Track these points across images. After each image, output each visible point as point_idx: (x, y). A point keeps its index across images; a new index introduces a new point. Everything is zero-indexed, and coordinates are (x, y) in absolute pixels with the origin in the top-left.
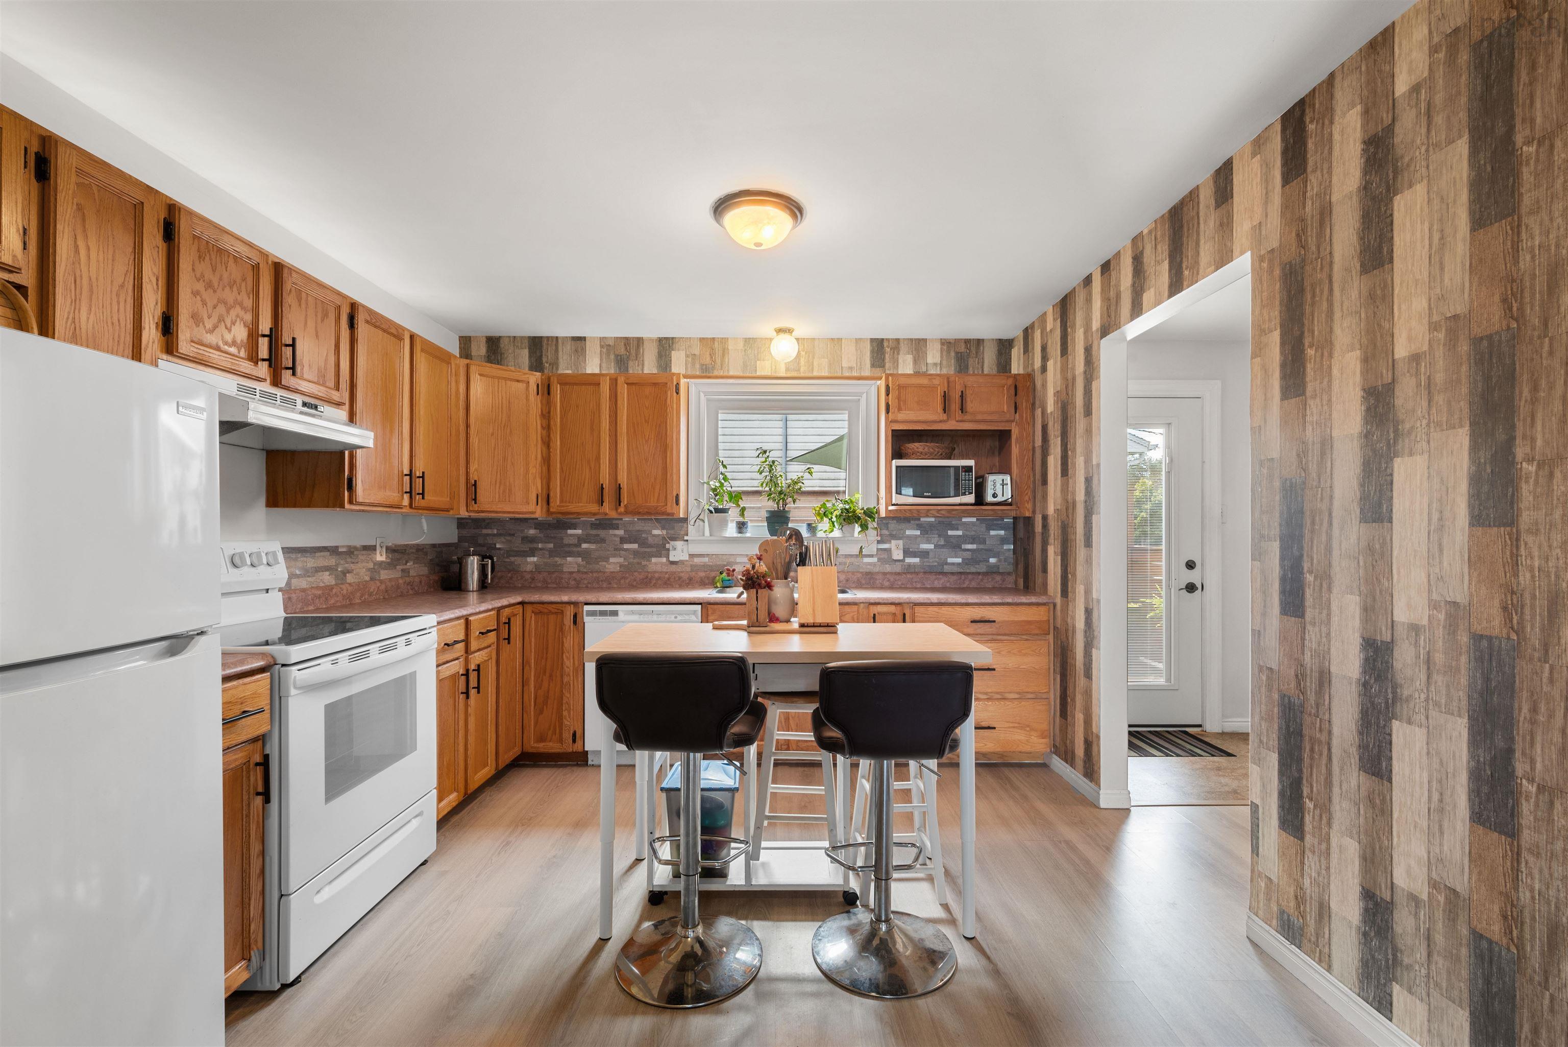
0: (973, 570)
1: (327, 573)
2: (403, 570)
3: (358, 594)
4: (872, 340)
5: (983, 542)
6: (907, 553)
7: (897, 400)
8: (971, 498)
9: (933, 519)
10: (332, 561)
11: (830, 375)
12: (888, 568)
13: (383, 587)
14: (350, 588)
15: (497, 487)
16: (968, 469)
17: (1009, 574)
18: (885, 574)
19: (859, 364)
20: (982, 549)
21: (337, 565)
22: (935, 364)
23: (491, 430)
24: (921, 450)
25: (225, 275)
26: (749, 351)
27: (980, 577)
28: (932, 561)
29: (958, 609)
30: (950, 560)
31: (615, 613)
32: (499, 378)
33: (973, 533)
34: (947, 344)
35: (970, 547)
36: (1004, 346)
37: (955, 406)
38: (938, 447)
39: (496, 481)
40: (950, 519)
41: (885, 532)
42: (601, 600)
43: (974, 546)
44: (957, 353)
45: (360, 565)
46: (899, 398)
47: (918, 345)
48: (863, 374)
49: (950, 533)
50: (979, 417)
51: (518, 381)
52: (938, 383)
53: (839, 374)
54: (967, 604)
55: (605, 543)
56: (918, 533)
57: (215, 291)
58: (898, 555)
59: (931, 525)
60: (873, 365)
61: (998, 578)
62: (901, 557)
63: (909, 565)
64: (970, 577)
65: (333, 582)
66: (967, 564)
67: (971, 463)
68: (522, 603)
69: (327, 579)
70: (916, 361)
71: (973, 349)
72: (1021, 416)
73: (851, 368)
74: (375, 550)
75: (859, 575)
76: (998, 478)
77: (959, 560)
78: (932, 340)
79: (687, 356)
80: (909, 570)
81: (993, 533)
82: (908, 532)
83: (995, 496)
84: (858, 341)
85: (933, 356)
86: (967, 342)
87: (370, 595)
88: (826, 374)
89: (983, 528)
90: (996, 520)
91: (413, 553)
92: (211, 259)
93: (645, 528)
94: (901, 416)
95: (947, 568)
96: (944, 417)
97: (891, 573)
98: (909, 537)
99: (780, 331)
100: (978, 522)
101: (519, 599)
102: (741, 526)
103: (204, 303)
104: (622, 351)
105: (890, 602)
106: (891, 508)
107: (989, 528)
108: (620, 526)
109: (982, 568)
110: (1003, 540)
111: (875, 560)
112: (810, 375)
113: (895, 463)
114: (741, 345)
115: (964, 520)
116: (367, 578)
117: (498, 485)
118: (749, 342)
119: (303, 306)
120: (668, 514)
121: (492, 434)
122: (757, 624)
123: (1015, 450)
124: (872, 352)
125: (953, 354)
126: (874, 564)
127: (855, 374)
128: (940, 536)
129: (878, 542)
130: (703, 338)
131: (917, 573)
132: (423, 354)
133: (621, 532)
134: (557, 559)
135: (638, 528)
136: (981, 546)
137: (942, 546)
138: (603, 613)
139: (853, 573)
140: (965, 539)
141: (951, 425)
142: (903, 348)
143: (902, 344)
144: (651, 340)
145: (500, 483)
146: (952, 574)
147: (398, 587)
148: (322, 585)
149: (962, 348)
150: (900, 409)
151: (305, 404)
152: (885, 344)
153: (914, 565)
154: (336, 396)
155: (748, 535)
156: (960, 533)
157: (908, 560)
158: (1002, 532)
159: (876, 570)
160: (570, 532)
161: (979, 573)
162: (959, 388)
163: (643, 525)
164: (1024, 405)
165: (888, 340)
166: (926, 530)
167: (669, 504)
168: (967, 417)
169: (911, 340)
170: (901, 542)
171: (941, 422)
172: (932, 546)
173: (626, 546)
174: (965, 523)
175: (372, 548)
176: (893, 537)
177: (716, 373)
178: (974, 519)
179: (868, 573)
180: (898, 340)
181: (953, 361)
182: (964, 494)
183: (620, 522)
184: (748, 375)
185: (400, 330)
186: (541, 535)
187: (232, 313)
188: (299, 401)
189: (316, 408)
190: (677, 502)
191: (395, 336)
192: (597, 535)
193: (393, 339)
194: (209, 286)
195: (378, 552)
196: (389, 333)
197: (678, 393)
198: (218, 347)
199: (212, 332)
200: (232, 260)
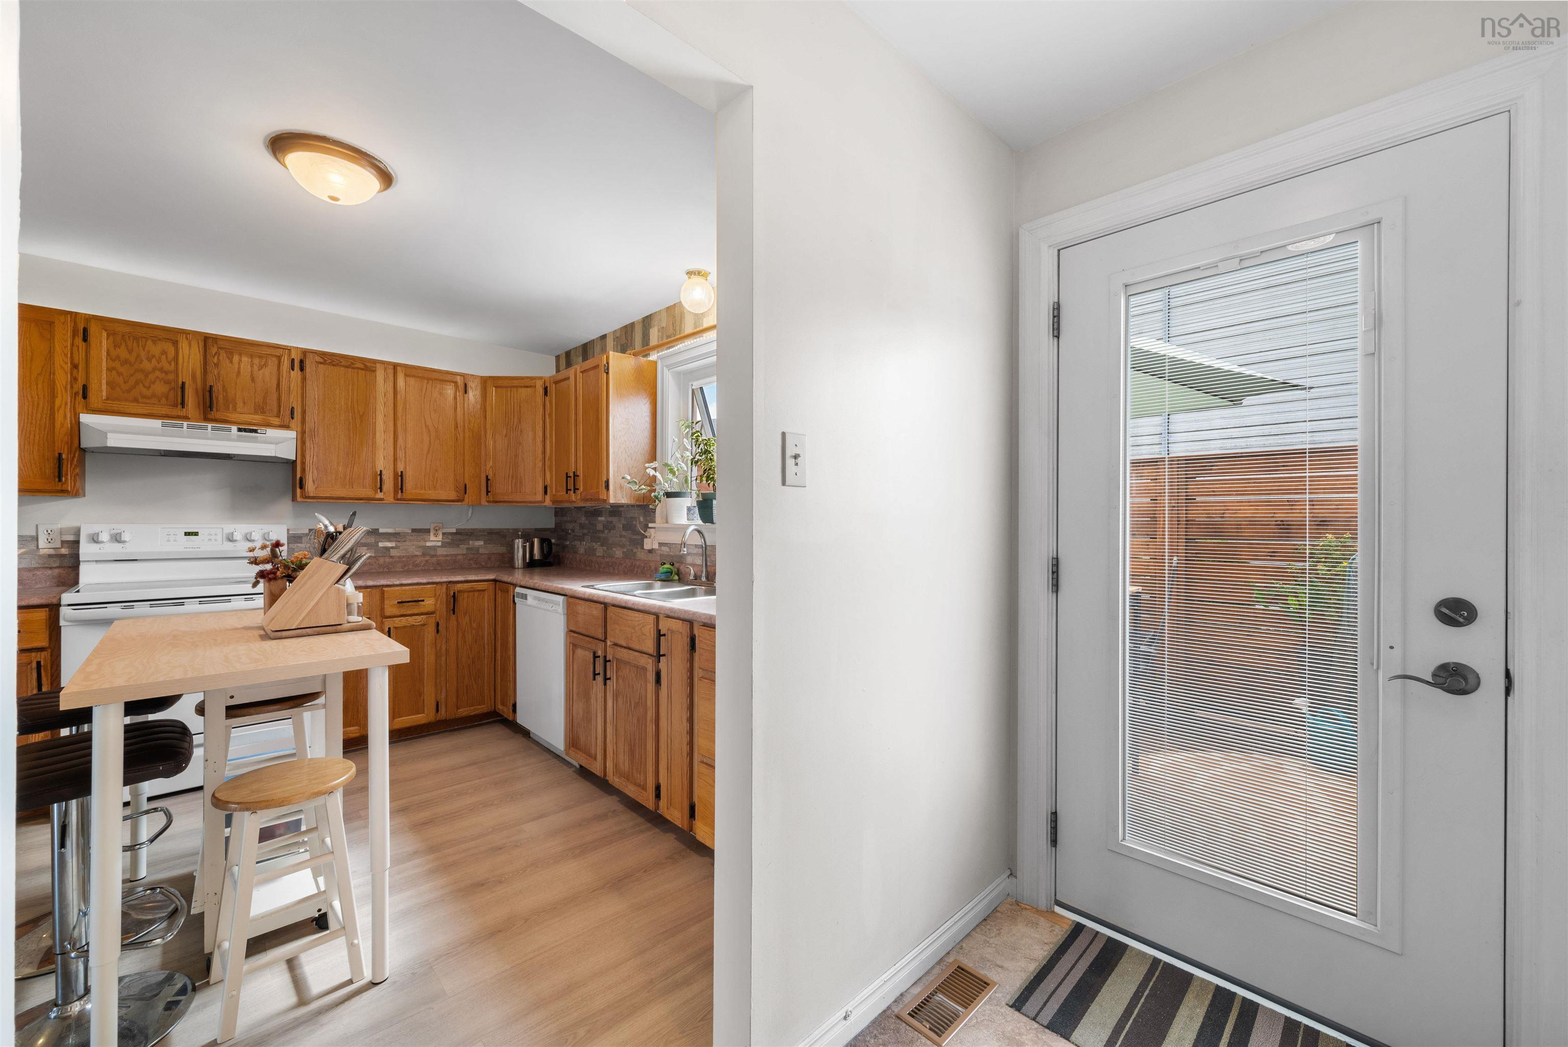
2: (468, 549)
15: (510, 481)
21: (377, 543)
23: (505, 432)
25: (143, 353)
39: (509, 475)
45: (407, 543)
51: (527, 387)
74: (429, 532)
79: (658, 329)
91: (483, 534)
92: (127, 346)
93: (635, 515)
99: (690, 273)
102: (689, 511)
116: (418, 553)
117: (510, 478)
119: (235, 361)
120: (603, 500)
121: (506, 436)
130: (668, 308)
132: (412, 381)
134: (594, 543)
135: (631, 515)
138: (521, 596)
145: (512, 477)
147: (455, 562)
151: (240, 430)
154: (276, 421)
160: (600, 518)
167: (601, 490)
175: (428, 531)
177: (676, 338)
185: (369, 364)
186: (587, 522)
187: (152, 377)
188: (234, 429)
189: (255, 431)
190: (607, 487)
191: (362, 369)
192: (612, 522)
193: (362, 373)
194: (126, 362)
195: (432, 534)
196: (353, 368)
197: (607, 373)
198: (136, 400)
199: (129, 391)
200: (149, 343)
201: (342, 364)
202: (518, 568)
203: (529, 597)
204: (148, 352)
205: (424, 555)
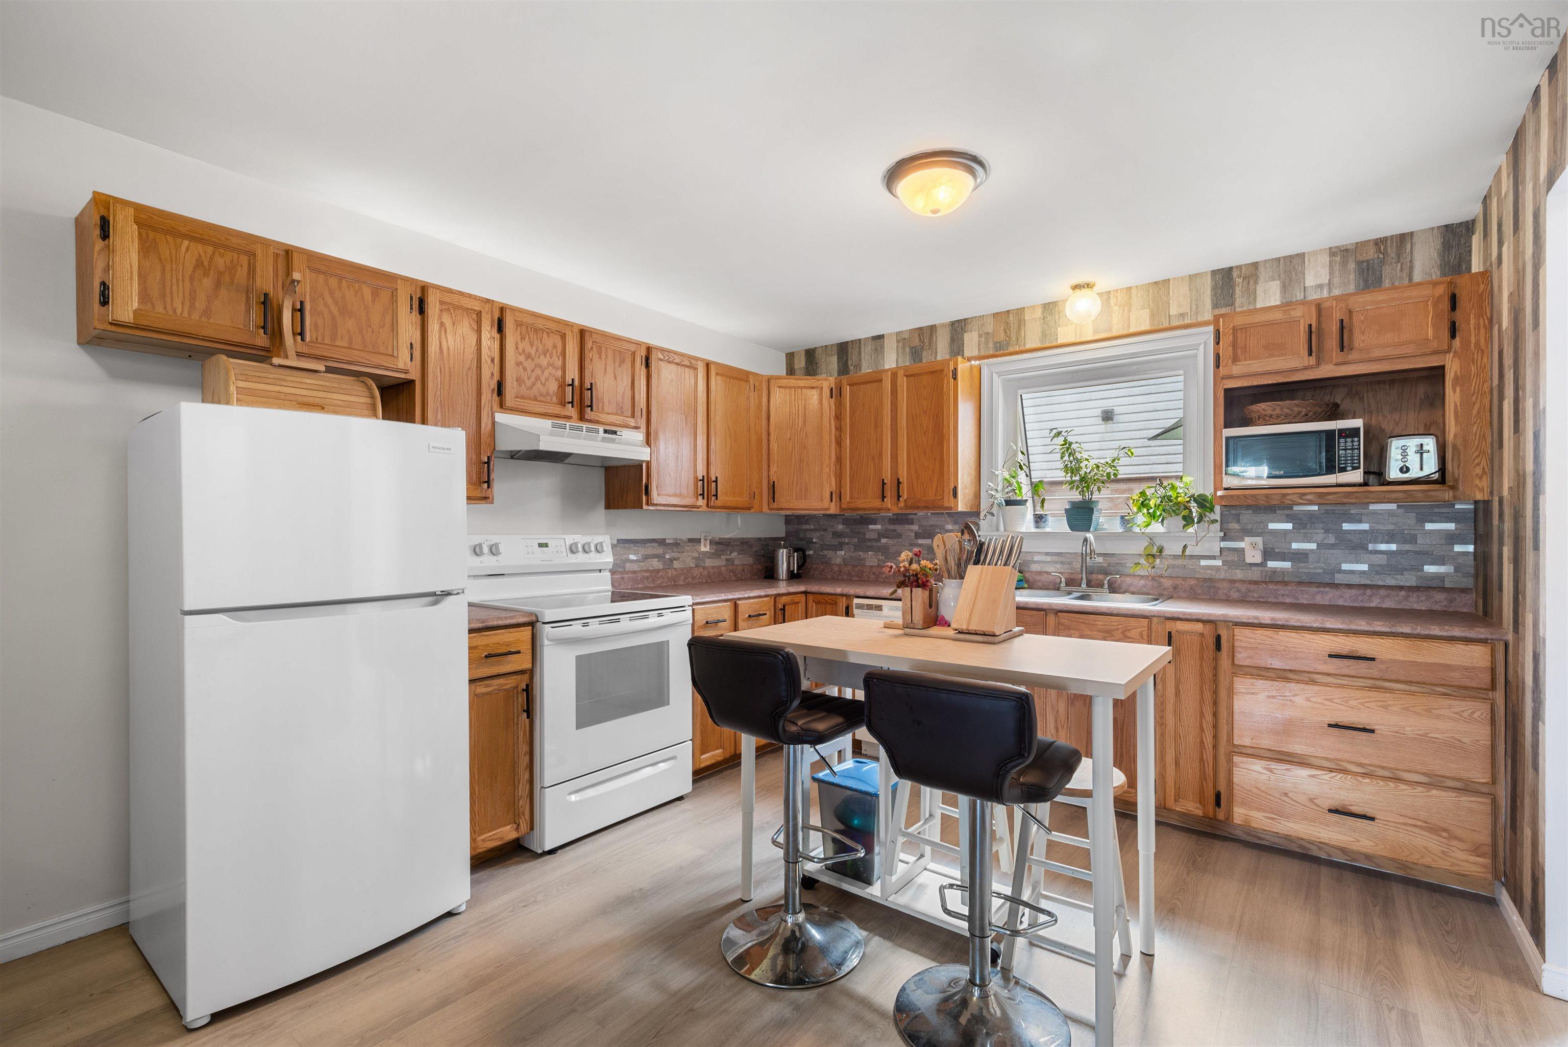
0: (1390, 581)
1: (656, 560)
2: (727, 560)
3: (682, 578)
4: (1214, 272)
5: (1413, 540)
6: (1268, 554)
7: (1231, 348)
8: (1356, 476)
9: (1316, 508)
10: (660, 551)
11: (1153, 328)
12: (1239, 574)
13: (706, 573)
14: (674, 573)
15: (794, 487)
16: (1351, 433)
17: (1464, 591)
18: (1233, 581)
19: (1194, 307)
20: (1407, 552)
21: (664, 554)
22: (1320, 286)
23: (789, 436)
24: (1269, 412)
25: (541, 347)
26: (1050, 317)
27: (1403, 593)
28: (1314, 567)
29: (1308, 636)
30: (1345, 567)
31: (879, 608)
32: (795, 388)
33: (1391, 527)
34: (1343, 252)
35: (1383, 547)
36: (1455, 234)
37: (1332, 342)
38: (1297, 405)
39: (793, 481)
40: (1346, 507)
41: (1236, 526)
42: (869, 594)
43: (1393, 547)
44: (1359, 263)
45: (685, 554)
46: (1234, 345)
47: (1291, 265)
48: (1200, 319)
49: (1346, 526)
50: (1378, 353)
51: (813, 388)
52: (1299, 315)
53: (1166, 325)
54: (1324, 630)
55: (901, 538)
56: (1289, 526)
57: (533, 360)
58: (1253, 556)
59: (1311, 515)
60: (1216, 306)
61: (1440, 596)
62: (1258, 559)
63: (1274, 571)
64: (1382, 592)
65: (662, 567)
66: (1378, 573)
67: (1358, 423)
68: (805, 593)
69: (656, 564)
70: (1284, 288)
71: (1392, 252)
72: (1466, 343)
73: (1182, 315)
74: (700, 542)
75: (1192, 582)
76: (1412, 443)
77: (1364, 567)
78: (1314, 253)
79: (980, 336)
80: (1275, 578)
81: (1429, 526)
82: (1272, 526)
83: (1405, 469)
84: (1193, 278)
85: (1316, 275)
86: (1380, 243)
87: (694, 578)
88: (1148, 328)
89: (1402, 519)
90: (1438, 506)
91: (737, 545)
92: (529, 338)
93: (938, 523)
94: (1236, 369)
95: (1339, 578)
96: (1312, 361)
97: (1243, 581)
98: (1274, 532)
99: (1076, 287)
100: (1401, 511)
101: (802, 588)
102: (1039, 519)
103: (525, 369)
104: (916, 342)
105: (1194, 617)
106: (1233, 492)
107: (1422, 520)
108: (915, 521)
109: (1409, 580)
110: (1452, 538)
111: (1219, 563)
112: (1125, 332)
113: (1225, 433)
114: (1039, 313)
115: (1372, 507)
116: (693, 565)
117: (795, 485)
118: (1050, 308)
119: (603, 357)
120: (947, 508)
121: (790, 439)
122: (912, 625)
123: (1452, 397)
124: (1214, 288)
126: (1217, 569)
127: (1187, 321)
128: (1327, 531)
129: (1223, 539)
130: (997, 313)
131: (1286, 583)
132: (719, 378)
133: (915, 527)
134: (861, 553)
135: (931, 523)
136: (1407, 547)
137: (1332, 546)
138: (870, 607)
139: (1184, 579)
140: (1375, 535)
141: (1327, 371)
142: (1263, 273)
143: (1262, 269)
144: (943, 325)
145: (797, 484)
146: (1350, 586)
147: (720, 573)
148: (651, 568)
149: (1371, 254)
150: (1235, 359)
151: (606, 431)
152: (1235, 274)
153: (1283, 572)
154: (632, 422)
155: (1048, 530)
156: (1365, 526)
157: (1271, 564)
158: (1451, 526)
159: (1222, 575)
160: (871, 527)
161: (1401, 588)
162: (1337, 315)
163: (937, 519)
164: (1470, 322)
165: (1239, 267)
166: (1303, 524)
167: (946, 498)
168: (1353, 356)
169: (1278, 259)
170: (1259, 540)
171: (1306, 368)
172: (1313, 546)
173: (920, 541)
174: (1375, 513)
175: (698, 541)
176: (1247, 532)
177: (1011, 349)
178: (1393, 506)
179: (1205, 580)
180: (1255, 265)
181: (1352, 276)
182: (1343, 470)
183: (916, 516)
184: (1047, 345)
185: (693, 362)
186: (847, 530)
187: (546, 373)
188: (601, 430)
189: (615, 433)
190: (955, 494)
191: (688, 367)
192: (895, 530)
193: (687, 370)
194: (529, 356)
195: (702, 544)
196: (682, 365)
197: (955, 379)
198: (536, 399)
199: (531, 388)
200: (545, 335)
201: (675, 361)
202: (782, 580)
203: (884, 608)
204: (544, 345)
205: (697, 566)
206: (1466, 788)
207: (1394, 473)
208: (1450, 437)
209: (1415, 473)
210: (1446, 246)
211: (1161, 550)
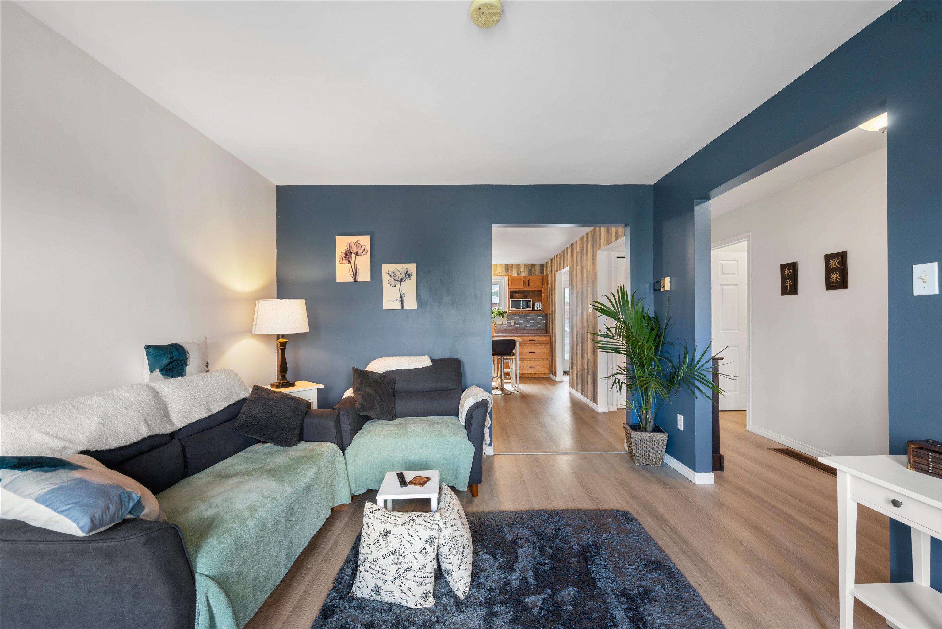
0: (534, 328)
4: (505, 265)
5: (536, 320)
6: (515, 323)
7: (511, 282)
8: (531, 309)
9: (522, 314)
12: (510, 328)
16: (530, 301)
17: (543, 329)
18: (509, 329)
22: (523, 272)
24: (517, 296)
27: (535, 330)
28: (522, 326)
29: (526, 337)
30: (527, 325)
33: (534, 318)
34: (526, 265)
35: (533, 322)
36: (542, 266)
37: (527, 284)
38: (522, 295)
40: (527, 314)
41: (509, 318)
43: (534, 322)
44: (529, 268)
47: (518, 266)
48: (503, 274)
49: (527, 318)
50: (533, 287)
52: (522, 278)
54: (529, 336)
56: (518, 318)
58: (513, 324)
59: (522, 316)
60: (505, 272)
61: (541, 330)
62: (513, 325)
63: (516, 327)
64: (533, 330)
66: (532, 326)
67: (531, 299)
70: (517, 271)
71: (533, 267)
72: (544, 287)
73: (499, 273)
75: (502, 330)
76: (538, 303)
77: (530, 325)
78: (522, 265)
80: (516, 328)
81: (539, 318)
82: (515, 318)
83: (537, 308)
84: (501, 265)
85: (522, 269)
86: (532, 265)
89: (536, 317)
90: (541, 314)
94: (512, 287)
95: (526, 328)
96: (524, 287)
97: (511, 329)
98: (516, 319)
105: (509, 336)
106: (510, 311)
107: (538, 316)
109: (536, 328)
110: (542, 320)
111: (506, 325)
113: (511, 299)
123: (543, 296)
124: (505, 268)
125: (528, 268)
126: (506, 327)
127: (501, 274)
128: (524, 319)
129: (507, 321)
131: (518, 329)
136: (536, 322)
137: (525, 322)
139: (500, 329)
140: (531, 320)
141: (526, 289)
142: (514, 267)
143: (513, 266)
146: (528, 329)
149: (530, 267)
150: (512, 285)
152: (509, 266)
153: (517, 327)
156: (530, 318)
157: (516, 325)
158: (542, 318)
159: (507, 328)
162: (528, 279)
164: (545, 284)
166: (521, 317)
168: (530, 287)
169: (516, 264)
170: (513, 321)
172: (522, 322)
174: (530, 315)
176: (511, 319)
178: (534, 314)
179: (504, 329)
180: (512, 265)
181: (528, 271)
182: (529, 308)
206: (546, 359)
207: (536, 309)
208: (543, 303)
209: (538, 309)
210: (541, 268)
211: (496, 323)
